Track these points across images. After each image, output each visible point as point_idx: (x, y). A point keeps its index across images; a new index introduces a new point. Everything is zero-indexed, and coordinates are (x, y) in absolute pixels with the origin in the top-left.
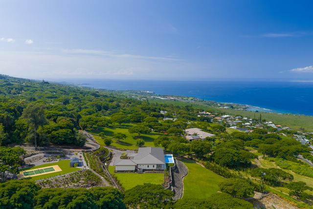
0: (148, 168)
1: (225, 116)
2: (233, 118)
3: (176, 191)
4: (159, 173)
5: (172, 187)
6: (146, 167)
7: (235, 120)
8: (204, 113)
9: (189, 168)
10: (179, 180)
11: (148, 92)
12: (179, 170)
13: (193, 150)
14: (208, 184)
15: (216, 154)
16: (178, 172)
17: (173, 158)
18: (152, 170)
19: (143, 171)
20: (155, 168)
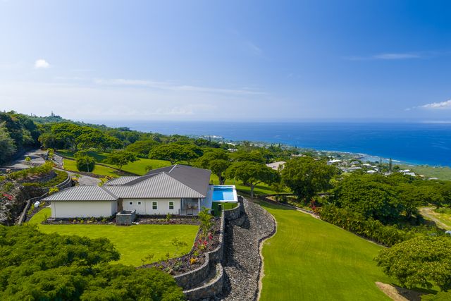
0: (152, 212)
1: (334, 161)
2: (347, 165)
3: (234, 281)
4: (187, 223)
5: (219, 267)
6: (146, 208)
7: (350, 166)
8: (300, 155)
9: (280, 220)
10: (250, 247)
11: (215, 137)
12: (252, 221)
13: (289, 183)
14: (339, 260)
15: (343, 192)
16: (246, 225)
17: (235, 192)
18: (164, 217)
19: (136, 220)
20: (176, 211)
